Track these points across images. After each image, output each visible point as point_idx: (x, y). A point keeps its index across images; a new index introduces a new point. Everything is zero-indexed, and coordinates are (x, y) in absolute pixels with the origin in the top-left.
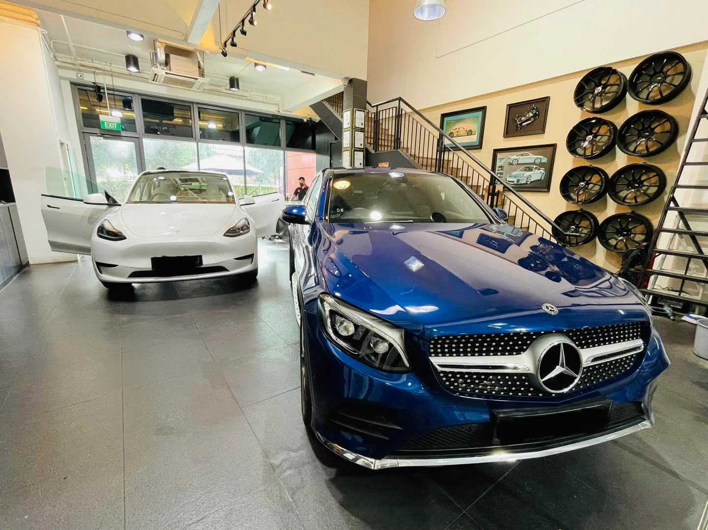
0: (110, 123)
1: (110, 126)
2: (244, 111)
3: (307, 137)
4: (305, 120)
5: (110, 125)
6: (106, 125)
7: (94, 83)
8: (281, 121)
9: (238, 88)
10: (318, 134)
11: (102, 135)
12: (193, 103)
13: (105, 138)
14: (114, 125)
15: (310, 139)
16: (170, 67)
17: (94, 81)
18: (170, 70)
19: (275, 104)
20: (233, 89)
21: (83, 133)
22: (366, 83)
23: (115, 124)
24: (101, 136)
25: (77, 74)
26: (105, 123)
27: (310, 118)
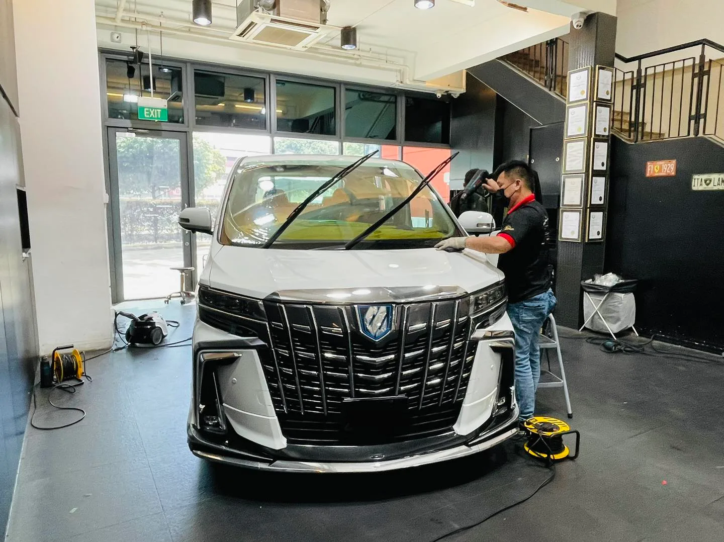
0: (152, 109)
1: (152, 114)
2: (346, 83)
3: (434, 122)
4: (439, 95)
5: (152, 112)
6: (145, 113)
7: (133, 48)
8: (399, 99)
9: (355, 44)
10: (455, 117)
11: (134, 130)
12: (269, 73)
13: (138, 134)
14: (157, 112)
15: (439, 126)
16: (279, 10)
17: (134, 45)
18: (279, 14)
19: (396, 71)
20: (346, 47)
21: (108, 127)
22: (614, 20)
23: (159, 111)
24: (131, 131)
25: (112, 34)
26: (145, 109)
27: (447, 92)
